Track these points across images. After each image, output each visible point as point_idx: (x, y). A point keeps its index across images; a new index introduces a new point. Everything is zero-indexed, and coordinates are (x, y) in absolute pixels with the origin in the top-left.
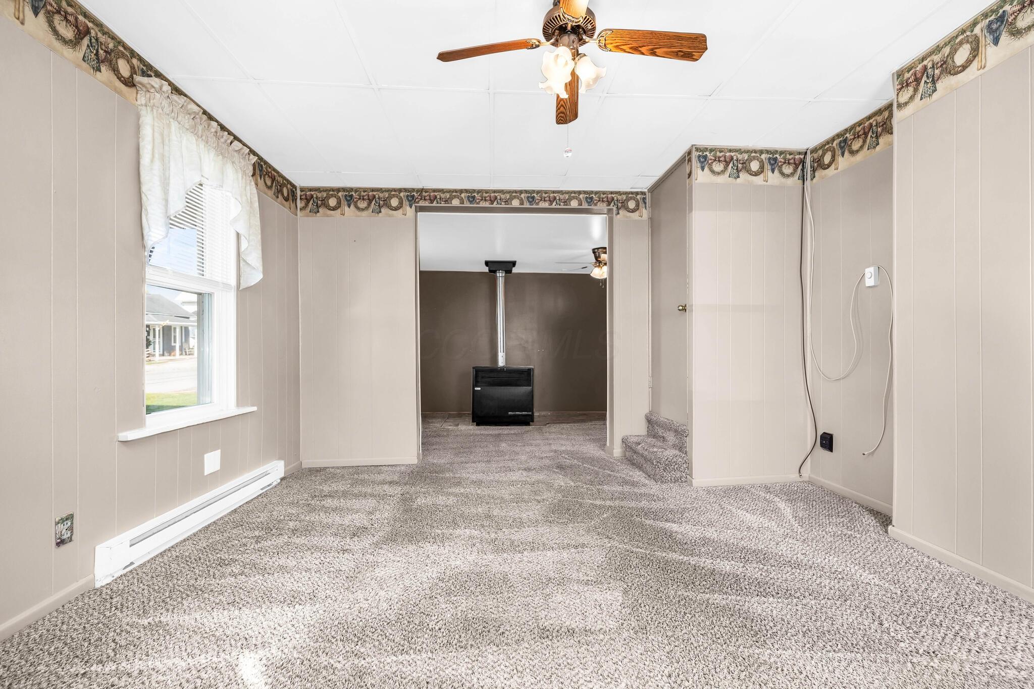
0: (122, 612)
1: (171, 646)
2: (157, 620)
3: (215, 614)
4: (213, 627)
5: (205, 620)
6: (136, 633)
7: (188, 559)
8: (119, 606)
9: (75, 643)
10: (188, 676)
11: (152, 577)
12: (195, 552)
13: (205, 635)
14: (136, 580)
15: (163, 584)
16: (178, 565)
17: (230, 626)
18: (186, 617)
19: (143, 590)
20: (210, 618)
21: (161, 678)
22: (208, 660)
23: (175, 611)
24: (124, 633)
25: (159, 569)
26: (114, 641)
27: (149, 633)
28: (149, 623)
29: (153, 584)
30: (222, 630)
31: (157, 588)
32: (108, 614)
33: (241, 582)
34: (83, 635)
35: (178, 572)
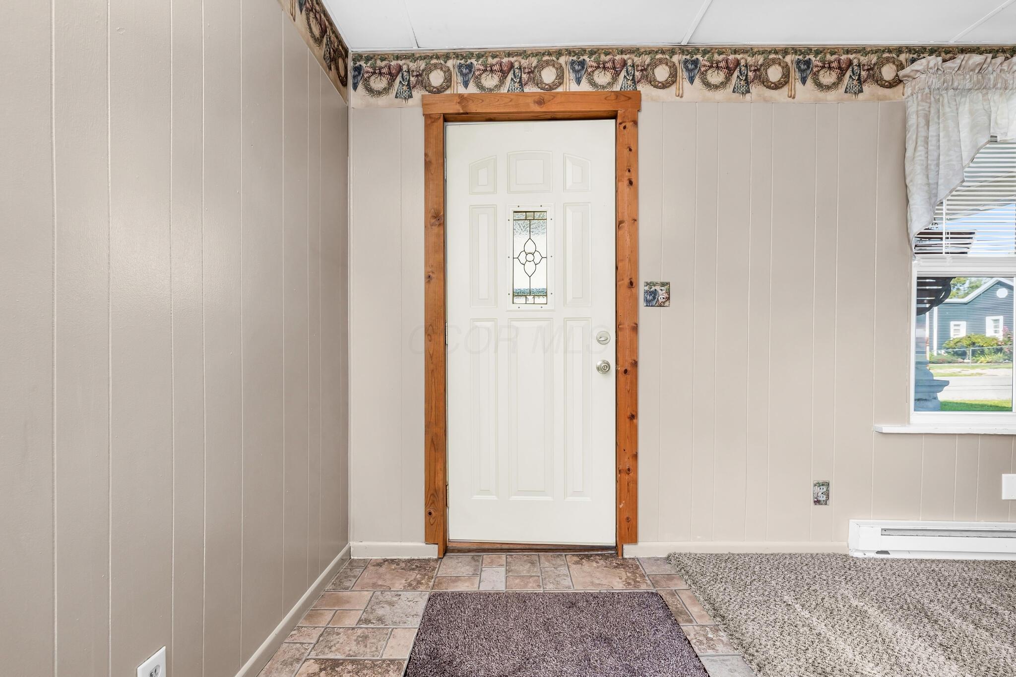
0: (846, 583)
1: (855, 635)
2: (866, 608)
3: (918, 642)
4: (904, 650)
5: (903, 640)
6: (841, 606)
7: (942, 579)
8: (848, 578)
9: (801, 582)
10: (845, 667)
11: (894, 574)
12: (957, 577)
13: (889, 651)
14: (879, 567)
15: (898, 585)
16: (928, 578)
17: (921, 664)
18: (890, 625)
19: (877, 579)
20: (910, 642)
21: (826, 650)
22: (873, 672)
23: (885, 613)
24: (833, 599)
25: (907, 571)
26: (823, 599)
27: (849, 613)
28: (856, 606)
29: (890, 579)
30: (909, 660)
31: (889, 584)
32: (837, 578)
33: (978, 636)
34: (810, 580)
35: (921, 584)
